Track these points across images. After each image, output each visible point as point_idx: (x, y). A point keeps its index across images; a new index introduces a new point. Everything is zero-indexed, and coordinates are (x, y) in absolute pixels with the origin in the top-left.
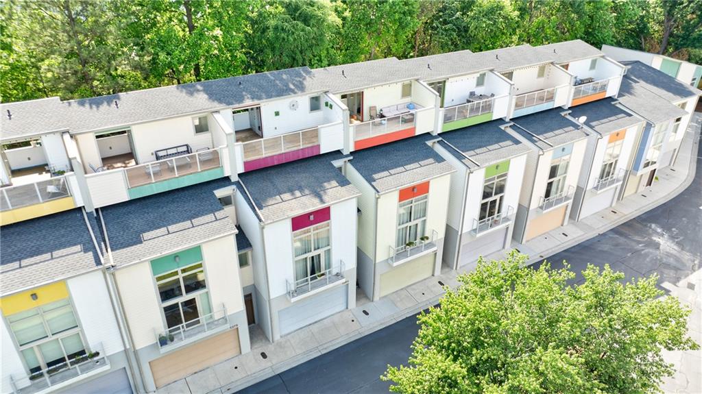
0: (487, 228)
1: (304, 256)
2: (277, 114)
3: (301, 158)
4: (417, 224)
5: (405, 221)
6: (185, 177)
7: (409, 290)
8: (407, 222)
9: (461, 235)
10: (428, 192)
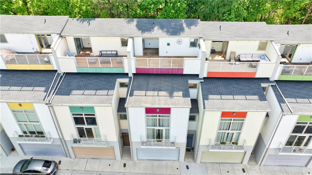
0: (290, 152)
1: (153, 128)
2: (168, 44)
3: (170, 73)
4: (233, 133)
5: (225, 128)
6: (104, 68)
7: (221, 165)
8: (226, 130)
9: (268, 148)
10: (245, 117)
